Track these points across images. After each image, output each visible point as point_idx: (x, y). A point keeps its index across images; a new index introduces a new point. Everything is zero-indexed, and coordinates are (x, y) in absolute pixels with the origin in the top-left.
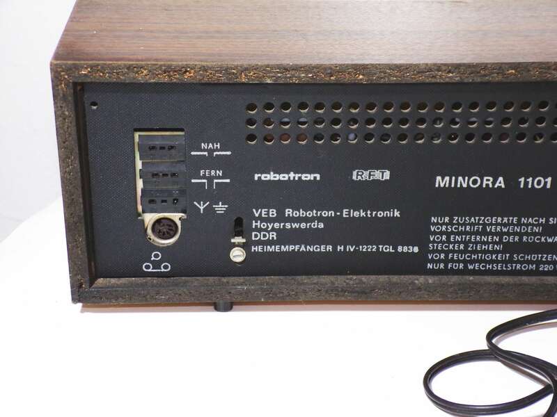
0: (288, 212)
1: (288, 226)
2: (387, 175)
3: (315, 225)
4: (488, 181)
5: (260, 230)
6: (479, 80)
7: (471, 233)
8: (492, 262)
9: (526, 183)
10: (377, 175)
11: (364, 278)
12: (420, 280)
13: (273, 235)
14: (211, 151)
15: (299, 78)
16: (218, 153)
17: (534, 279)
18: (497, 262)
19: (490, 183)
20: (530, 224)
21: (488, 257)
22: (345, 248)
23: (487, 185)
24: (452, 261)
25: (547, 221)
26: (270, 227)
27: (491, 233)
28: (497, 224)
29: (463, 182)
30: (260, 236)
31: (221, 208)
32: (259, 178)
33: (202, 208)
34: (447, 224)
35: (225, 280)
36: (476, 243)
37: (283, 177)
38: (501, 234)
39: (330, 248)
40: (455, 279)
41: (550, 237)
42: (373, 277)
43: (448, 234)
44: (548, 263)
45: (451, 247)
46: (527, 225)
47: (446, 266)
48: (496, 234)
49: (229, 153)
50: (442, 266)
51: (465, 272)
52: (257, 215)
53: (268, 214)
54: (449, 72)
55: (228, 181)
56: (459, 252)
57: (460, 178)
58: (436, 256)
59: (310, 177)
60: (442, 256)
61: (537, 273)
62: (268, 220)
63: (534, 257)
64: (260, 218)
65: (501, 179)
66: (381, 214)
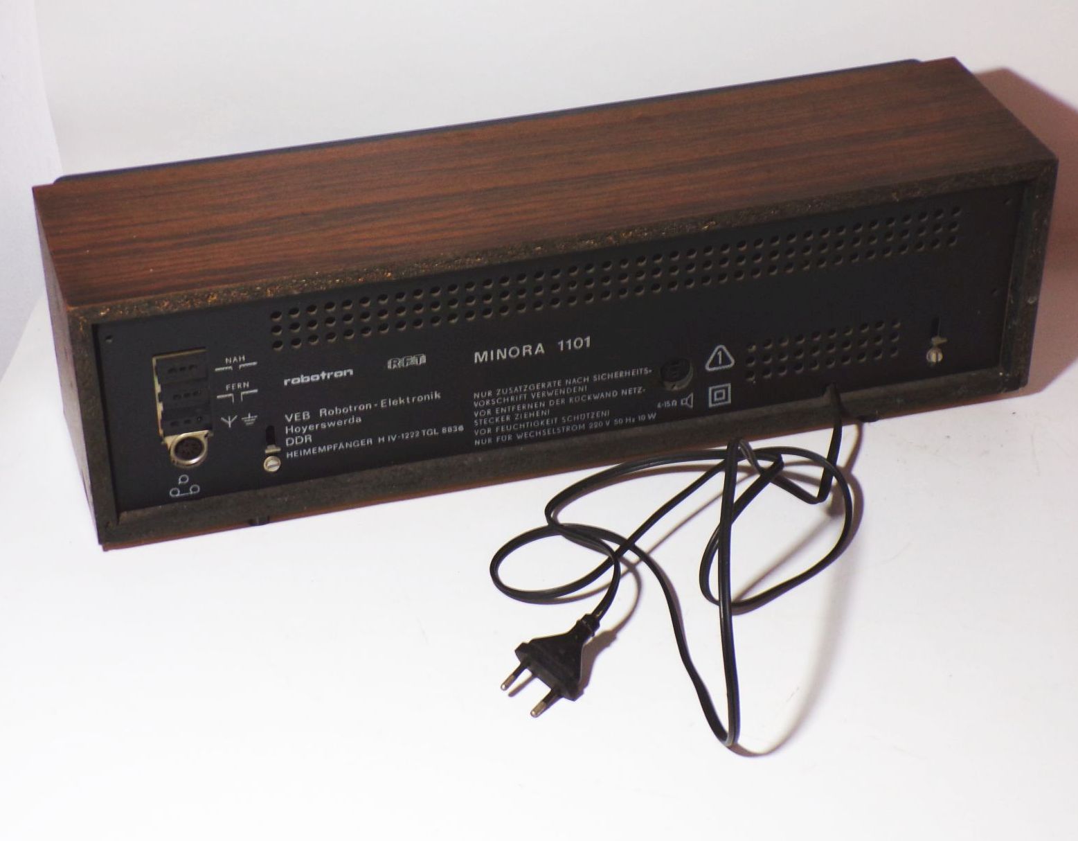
0: (323, 412)
1: (324, 426)
2: (423, 359)
3: (352, 420)
4: (527, 349)
5: (294, 435)
6: (506, 261)
7: (515, 403)
8: (540, 428)
9: (566, 346)
10: (413, 360)
11: (410, 467)
12: (469, 459)
13: (309, 438)
14: (235, 365)
15: (326, 284)
16: (244, 365)
17: (585, 439)
18: (546, 427)
19: (530, 351)
20: (574, 385)
21: (535, 424)
22: (386, 439)
23: (527, 354)
24: (500, 433)
25: (591, 379)
26: (305, 431)
27: (536, 400)
28: (541, 390)
29: (502, 354)
30: (295, 441)
31: (250, 419)
32: (289, 383)
33: (230, 423)
34: (490, 398)
35: (260, 493)
36: (522, 412)
37: (315, 378)
38: (546, 399)
39: (370, 441)
40: (504, 452)
41: (596, 394)
42: (419, 464)
43: (493, 408)
44: (596, 420)
45: (497, 420)
46: (572, 386)
47: (494, 439)
48: (541, 399)
49: (255, 363)
50: (490, 441)
51: (515, 442)
52: (289, 420)
53: (301, 417)
54: (477, 257)
55: (255, 391)
56: (506, 423)
57: (499, 351)
58: (483, 432)
59: (343, 373)
60: (489, 431)
61: (587, 431)
62: (302, 423)
63: (582, 416)
64: (293, 423)
65: (540, 345)
66: (420, 399)
